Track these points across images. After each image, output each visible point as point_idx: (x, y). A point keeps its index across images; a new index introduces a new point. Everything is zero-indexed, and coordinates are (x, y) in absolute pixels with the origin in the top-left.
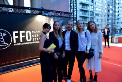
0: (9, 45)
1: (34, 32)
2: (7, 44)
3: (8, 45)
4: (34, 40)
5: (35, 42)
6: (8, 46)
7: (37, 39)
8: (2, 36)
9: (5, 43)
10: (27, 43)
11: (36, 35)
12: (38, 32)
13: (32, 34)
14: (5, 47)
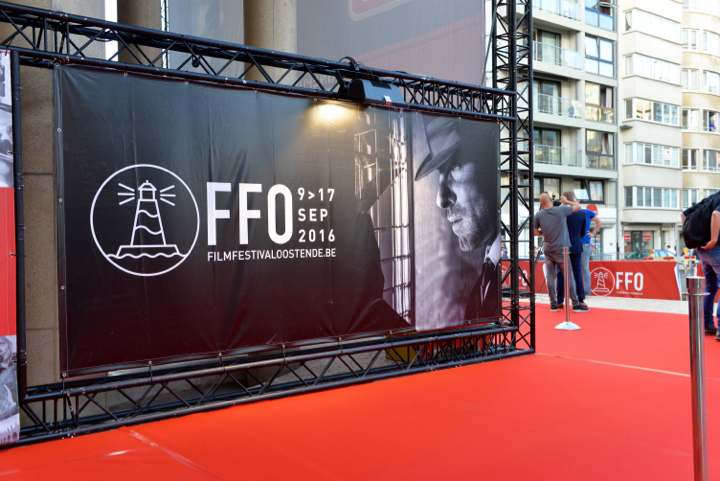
0: (185, 256)
1: (307, 195)
2: (173, 250)
3: (178, 253)
4: (306, 237)
5: (309, 253)
6: (178, 258)
7: (318, 236)
8: (154, 200)
9: (165, 245)
10: (268, 255)
11: (318, 214)
12: (327, 195)
13: (297, 204)
14: (163, 263)
